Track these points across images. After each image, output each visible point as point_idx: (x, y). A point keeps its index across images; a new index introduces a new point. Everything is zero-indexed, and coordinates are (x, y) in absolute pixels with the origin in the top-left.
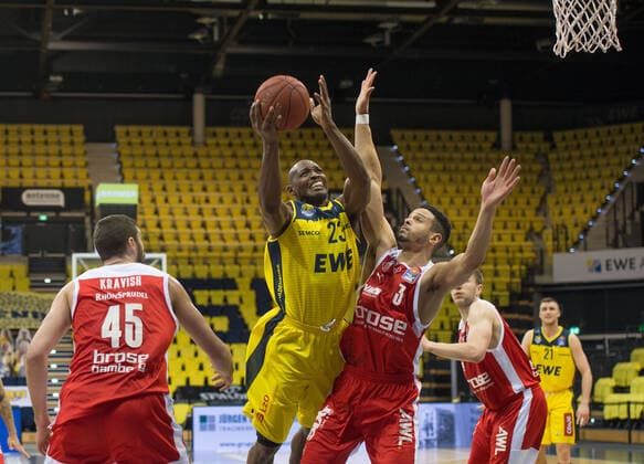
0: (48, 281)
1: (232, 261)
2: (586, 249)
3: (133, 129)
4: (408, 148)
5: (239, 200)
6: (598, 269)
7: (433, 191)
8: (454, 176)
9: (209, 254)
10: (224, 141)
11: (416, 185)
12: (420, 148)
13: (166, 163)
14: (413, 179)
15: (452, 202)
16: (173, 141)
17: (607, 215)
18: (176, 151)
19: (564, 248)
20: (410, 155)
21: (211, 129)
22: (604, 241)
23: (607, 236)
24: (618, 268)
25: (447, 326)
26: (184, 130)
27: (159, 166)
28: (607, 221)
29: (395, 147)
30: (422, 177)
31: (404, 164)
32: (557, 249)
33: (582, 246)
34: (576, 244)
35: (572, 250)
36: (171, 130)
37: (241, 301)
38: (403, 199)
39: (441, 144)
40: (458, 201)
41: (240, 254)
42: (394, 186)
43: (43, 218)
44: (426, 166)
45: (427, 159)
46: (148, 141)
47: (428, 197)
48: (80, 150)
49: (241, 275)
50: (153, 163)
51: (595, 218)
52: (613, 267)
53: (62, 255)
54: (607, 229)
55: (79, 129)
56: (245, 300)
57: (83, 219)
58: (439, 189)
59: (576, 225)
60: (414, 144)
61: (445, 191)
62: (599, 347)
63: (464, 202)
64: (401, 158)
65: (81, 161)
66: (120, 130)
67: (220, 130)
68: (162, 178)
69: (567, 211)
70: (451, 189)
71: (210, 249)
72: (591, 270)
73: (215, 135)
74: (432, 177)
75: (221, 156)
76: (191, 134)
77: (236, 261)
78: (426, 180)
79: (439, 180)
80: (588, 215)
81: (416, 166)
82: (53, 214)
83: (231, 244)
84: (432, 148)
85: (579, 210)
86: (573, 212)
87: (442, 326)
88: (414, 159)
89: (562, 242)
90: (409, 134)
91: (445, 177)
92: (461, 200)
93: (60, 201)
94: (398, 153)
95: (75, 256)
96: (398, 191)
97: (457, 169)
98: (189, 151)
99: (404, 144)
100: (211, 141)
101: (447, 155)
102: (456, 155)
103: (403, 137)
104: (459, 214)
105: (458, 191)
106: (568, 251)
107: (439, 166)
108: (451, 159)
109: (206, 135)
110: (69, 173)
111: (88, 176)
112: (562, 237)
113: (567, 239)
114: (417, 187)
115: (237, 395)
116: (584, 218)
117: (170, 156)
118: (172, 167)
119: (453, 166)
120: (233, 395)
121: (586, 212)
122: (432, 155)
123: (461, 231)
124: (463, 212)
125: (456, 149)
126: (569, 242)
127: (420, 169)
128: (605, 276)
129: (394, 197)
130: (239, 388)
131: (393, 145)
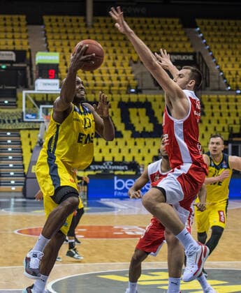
0: (6, 102)
1: (107, 92)
3: (53, 18)
4: (206, 29)
5: (111, 58)
7: (219, 54)
8: (231, 45)
9: (95, 88)
10: (103, 25)
11: (209, 50)
12: (212, 30)
13: (71, 36)
14: (208, 47)
15: (229, 60)
16: (75, 24)
18: (77, 30)
20: (206, 33)
21: (96, 18)
25: (226, 130)
26: (81, 18)
27: (68, 39)
29: (198, 29)
30: (213, 46)
31: (203, 38)
36: (74, 18)
37: (113, 114)
38: (203, 59)
39: (223, 28)
40: (233, 59)
41: (112, 88)
42: (197, 51)
43: (4, 67)
44: (215, 39)
45: (215, 36)
46: (61, 24)
47: (216, 57)
48: (24, 29)
49: (112, 100)
50: (64, 37)
53: (14, 88)
55: (23, 17)
56: (114, 114)
57: (25, 67)
58: (222, 52)
60: (209, 27)
61: (226, 54)
63: (236, 60)
64: (201, 35)
65: (24, 35)
66: (46, 18)
67: (101, 19)
68: (69, 45)
70: (229, 53)
71: (95, 85)
73: (98, 21)
74: (219, 46)
75: (102, 33)
76: (85, 20)
77: (110, 92)
78: (215, 48)
79: (222, 48)
81: (210, 40)
82: (9, 65)
83: (107, 82)
84: (219, 30)
87: (224, 129)
88: (209, 36)
90: (206, 21)
91: (226, 46)
92: (234, 59)
93: (13, 58)
94: (200, 32)
95: (24, 92)
96: (200, 53)
97: (232, 42)
98: (84, 30)
99: (203, 27)
100: (96, 25)
101: (227, 34)
102: (232, 34)
103: (202, 24)
104: (233, 67)
105: (233, 54)
107: (222, 40)
108: (229, 36)
109: (93, 21)
110: (18, 42)
111: (28, 44)
114: (210, 51)
115: (110, 167)
117: (73, 33)
118: (75, 39)
119: (230, 40)
120: (108, 167)
122: (219, 33)
123: (234, 76)
124: (235, 65)
125: (232, 30)
127: (212, 41)
129: (197, 57)
130: (112, 163)
131: (197, 27)
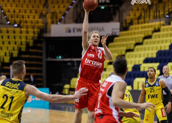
2: (65, 23)
6: (70, 31)
17: (74, 9)
19: (55, 22)
22: (72, 20)
23: (73, 18)
24: (78, 31)
28: (73, 12)
32: (53, 23)
33: (63, 21)
34: (60, 21)
35: (59, 23)
51: (68, 9)
52: (76, 30)
54: (73, 15)
59: (60, 13)
62: (69, 64)
69: (56, 6)
72: (66, 32)
80: (65, 9)
85: (62, 6)
86: (59, 7)
89: (55, 20)
106: (57, 23)
112: (55, 17)
113: (56, 18)
116: (63, 10)
121: (64, 7)
126: (58, 20)
128: (72, 34)
